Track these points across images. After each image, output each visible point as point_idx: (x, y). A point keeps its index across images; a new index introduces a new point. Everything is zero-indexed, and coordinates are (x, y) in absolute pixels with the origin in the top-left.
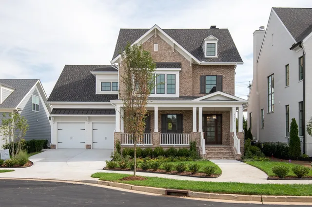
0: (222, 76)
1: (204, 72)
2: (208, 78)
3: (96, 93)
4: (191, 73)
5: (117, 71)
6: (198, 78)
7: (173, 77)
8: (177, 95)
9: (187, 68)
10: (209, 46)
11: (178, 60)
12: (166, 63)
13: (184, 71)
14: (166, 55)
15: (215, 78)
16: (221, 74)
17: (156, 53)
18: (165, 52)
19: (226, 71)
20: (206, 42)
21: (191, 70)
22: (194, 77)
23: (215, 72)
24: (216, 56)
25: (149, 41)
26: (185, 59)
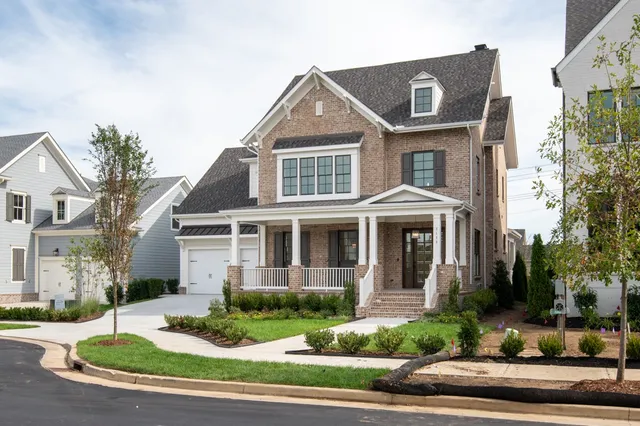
0: (443, 152)
1: (408, 147)
2: (417, 157)
3: (251, 197)
4: (381, 150)
5: (256, 156)
6: (398, 159)
7: (346, 161)
9: (375, 142)
10: (420, 93)
11: (357, 128)
12: (337, 135)
13: (369, 146)
14: (338, 119)
15: (430, 156)
16: (442, 148)
17: (319, 119)
18: (335, 114)
19: (453, 139)
20: (414, 87)
21: (381, 144)
22: (387, 157)
23: (429, 144)
24: (434, 112)
25: (308, 98)
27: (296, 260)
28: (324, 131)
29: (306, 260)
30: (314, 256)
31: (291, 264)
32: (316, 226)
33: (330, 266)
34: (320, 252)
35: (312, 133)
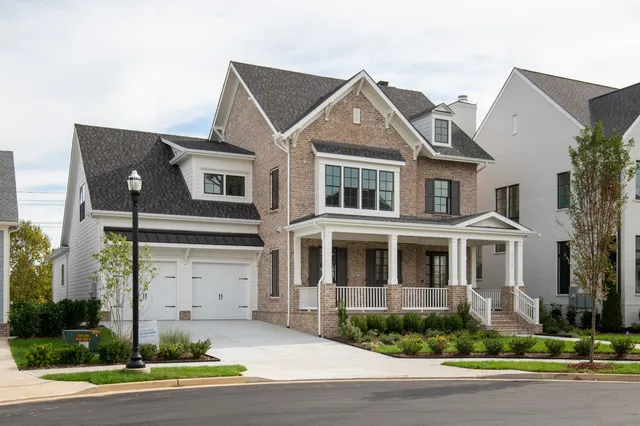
0: (458, 183)
1: (432, 172)
2: (437, 184)
4: (415, 173)
6: (423, 183)
7: (390, 178)
8: (396, 213)
9: (410, 163)
10: (439, 124)
11: (393, 146)
12: (373, 148)
14: (375, 132)
15: (446, 184)
16: (457, 179)
17: (357, 127)
18: (373, 127)
19: (465, 173)
20: (434, 116)
21: (414, 166)
23: (447, 174)
24: (449, 145)
26: (405, 144)
27: (393, 279)
28: (361, 141)
29: (341, 278)
30: (351, 275)
31: (386, 283)
32: (353, 243)
33: (367, 285)
34: (357, 270)
35: (350, 141)
